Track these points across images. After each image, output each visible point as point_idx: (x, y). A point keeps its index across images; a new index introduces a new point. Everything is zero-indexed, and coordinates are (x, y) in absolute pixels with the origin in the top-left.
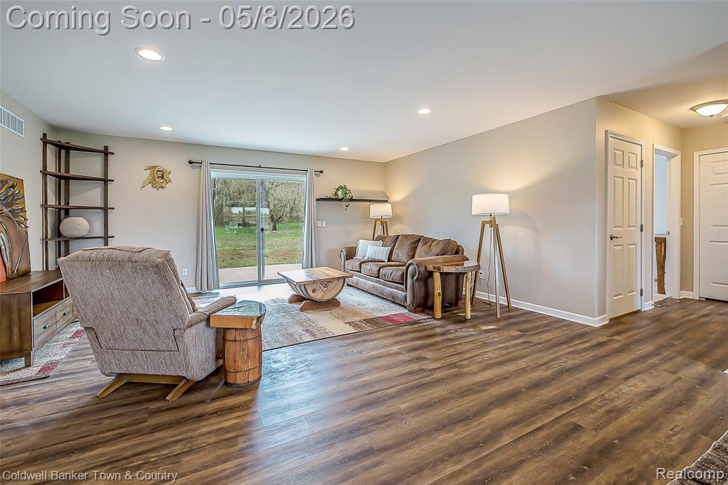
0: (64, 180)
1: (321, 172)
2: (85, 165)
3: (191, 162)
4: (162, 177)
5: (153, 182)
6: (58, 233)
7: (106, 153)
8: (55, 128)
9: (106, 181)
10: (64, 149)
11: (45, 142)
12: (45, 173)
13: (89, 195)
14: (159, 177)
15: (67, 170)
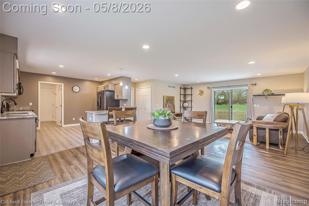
0: (185, 95)
1: (255, 84)
2: (188, 92)
3: (208, 88)
4: (202, 92)
5: (200, 94)
6: (183, 106)
7: (192, 88)
8: (183, 85)
9: (191, 95)
10: (185, 89)
11: (181, 88)
12: (180, 94)
13: (188, 98)
14: (202, 93)
15: (186, 93)
